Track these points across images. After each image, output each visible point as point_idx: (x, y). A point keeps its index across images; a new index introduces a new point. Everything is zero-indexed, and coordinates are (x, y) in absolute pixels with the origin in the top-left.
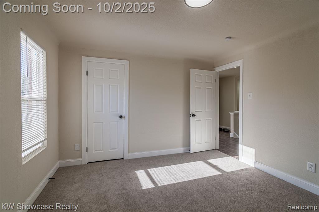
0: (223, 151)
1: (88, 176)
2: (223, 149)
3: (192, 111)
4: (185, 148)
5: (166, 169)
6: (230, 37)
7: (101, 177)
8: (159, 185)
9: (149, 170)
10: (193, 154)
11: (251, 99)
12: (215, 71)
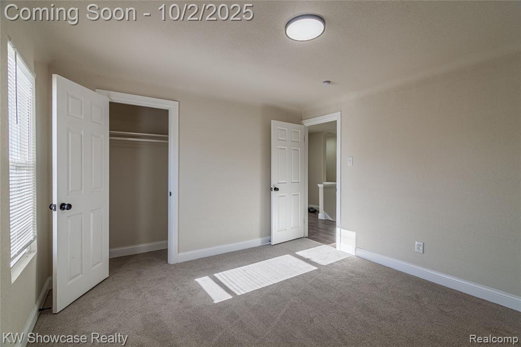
0: (314, 238)
1: (115, 297)
2: (314, 237)
3: (274, 183)
4: (264, 238)
5: (242, 271)
6: (329, 82)
7: (140, 295)
8: (239, 294)
9: (216, 275)
10: (276, 246)
11: (351, 165)
12: (303, 125)
